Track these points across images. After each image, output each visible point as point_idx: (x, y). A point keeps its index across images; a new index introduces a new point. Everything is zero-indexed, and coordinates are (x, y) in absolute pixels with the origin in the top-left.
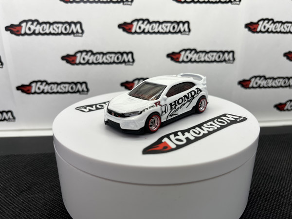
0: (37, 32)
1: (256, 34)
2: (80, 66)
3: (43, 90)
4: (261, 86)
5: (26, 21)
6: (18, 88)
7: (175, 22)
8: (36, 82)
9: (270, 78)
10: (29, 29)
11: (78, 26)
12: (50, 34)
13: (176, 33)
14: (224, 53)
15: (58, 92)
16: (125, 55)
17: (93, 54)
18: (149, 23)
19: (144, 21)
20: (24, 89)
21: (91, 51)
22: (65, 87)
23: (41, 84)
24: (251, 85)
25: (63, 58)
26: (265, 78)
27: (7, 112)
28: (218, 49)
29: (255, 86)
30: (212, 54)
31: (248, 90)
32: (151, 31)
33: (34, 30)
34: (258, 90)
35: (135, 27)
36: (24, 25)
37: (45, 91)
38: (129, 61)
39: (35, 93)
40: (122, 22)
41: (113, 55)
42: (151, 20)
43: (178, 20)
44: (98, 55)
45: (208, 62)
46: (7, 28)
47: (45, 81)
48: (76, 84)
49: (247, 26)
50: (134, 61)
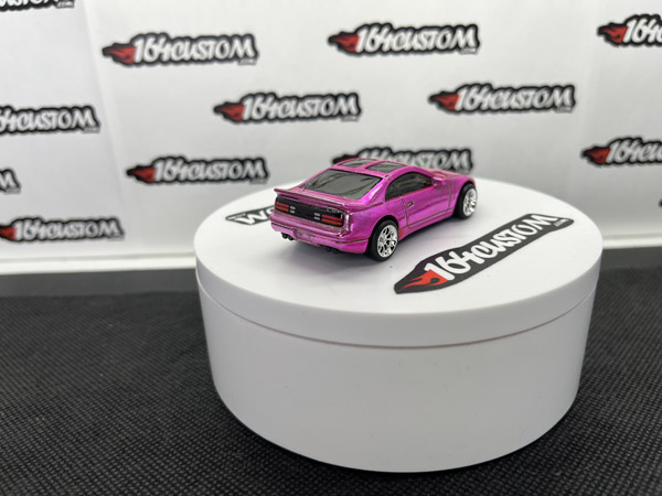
0: (165, 58)
1: (621, 49)
2: (252, 126)
3: (178, 176)
4: (633, 159)
5: (144, 37)
6: (130, 173)
7: (448, 27)
8: (164, 159)
9: (652, 143)
10: (151, 52)
11: (248, 43)
12: (192, 60)
13: (448, 50)
14: (551, 89)
15: (206, 180)
16: (341, 101)
17: (277, 99)
18: (393, 30)
19: (381, 26)
20: (141, 174)
21: (273, 94)
22: (221, 170)
23: (175, 164)
24: (609, 159)
25: (218, 109)
26: (642, 143)
27: (108, 221)
28: (539, 83)
29: (619, 159)
30: (525, 93)
31: (604, 170)
32: (395, 48)
33: (161, 55)
34: (626, 167)
35: (363, 42)
36: (139, 43)
37: (182, 177)
38: (349, 113)
39: (163, 181)
40: (335, 31)
41: (317, 101)
42: (396, 26)
43: (453, 23)
44: (287, 103)
45: (517, 110)
46: (107, 52)
47: (182, 158)
48: (243, 162)
49: (602, 31)
50: (359, 110)
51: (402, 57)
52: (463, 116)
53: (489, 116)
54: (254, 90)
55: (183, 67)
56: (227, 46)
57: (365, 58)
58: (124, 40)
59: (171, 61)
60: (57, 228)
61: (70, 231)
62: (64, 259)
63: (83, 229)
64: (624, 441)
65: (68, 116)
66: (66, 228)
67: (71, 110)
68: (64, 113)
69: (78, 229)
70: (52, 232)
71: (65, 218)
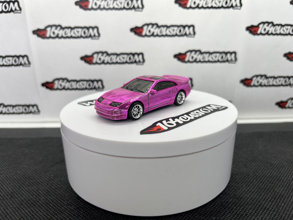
1: (256, 37)
2: (97, 66)
3: (64, 87)
4: (263, 84)
5: (51, 26)
6: (43, 85)
7: (182, 26)
8: (58, 79)
9: (271, 77)
10: (54, 33)
11: (95, 30)
12: (71, 37)
13: (182, 35)
14: (226, 53)
15: (77, 89)
16: (136, 56)
17: (108, 54)
18: (158, 26)
19: (153, 25)
20: (48, 85)
21: (106, 53)
22: (83, 84)
23: (63, 81)
24: (252, 84)
25: (82, 58)
26: (266, 77)
27: (33, 106)
28: (221, 51)
29: (256, 84)
30: (215, 55)
31: (250, 89)
32: (159, 34)
33: (58, 34)
34: (260, 88)
35: (145, 31)
36: (49, 29)
37: (66, 87)
38: (139, 61)
39: (57, 89)
41: (125, 56)
42: (160, 25)
43: (184, 24)
44: (112, 56)
45: (212, 62)
46: (34, 32)
47: (66, 79)
48: (93, 81)
49: (248, 29)
50: (144, 61)
51: (162, 38)
52: (189, 64)
53: (200, 64)
54: (98, 50)
55: (67, 40)
56: (86, 31)
57: (146, 38)
58: (42, 27)
59: (62, 37)
60: (10, 108)
61: (16, 110)
62: (13, 122)
63: (22, 109)
64: (246, 205)
65: (17, 60)
66: (14, 109)
67: (18, 57)
68: (15, 58)
69: (20, 109)
70: (8, 110)
71: (14, 104)
